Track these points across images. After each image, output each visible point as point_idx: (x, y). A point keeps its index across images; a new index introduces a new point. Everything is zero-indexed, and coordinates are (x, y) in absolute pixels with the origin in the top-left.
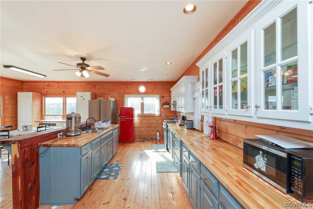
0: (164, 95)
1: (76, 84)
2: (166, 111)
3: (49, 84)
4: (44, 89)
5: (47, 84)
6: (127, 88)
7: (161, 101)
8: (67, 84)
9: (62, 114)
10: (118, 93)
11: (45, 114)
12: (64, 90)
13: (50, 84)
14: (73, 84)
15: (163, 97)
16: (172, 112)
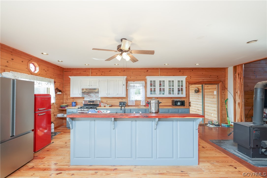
2: (57, 98)
6: (12, 59)
15: (55, 82)
16: (61, 99)
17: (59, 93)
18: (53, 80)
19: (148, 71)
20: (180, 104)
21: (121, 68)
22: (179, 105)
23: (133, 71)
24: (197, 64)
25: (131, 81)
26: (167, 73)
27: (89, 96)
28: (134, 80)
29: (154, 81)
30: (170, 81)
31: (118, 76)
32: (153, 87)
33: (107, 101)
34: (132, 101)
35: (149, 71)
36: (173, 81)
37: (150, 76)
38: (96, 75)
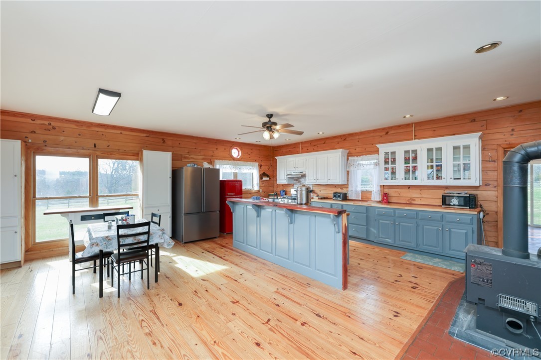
0: (262, 164)
1: (124, 132)
2: (264, 185)
3: (50, 124)
4: (33, 135)
5: (47, 123)
6: (217, 149)
7: (260, 171)
8: (102, 130)
9: (88, 195)
10: (203, 157)
11: (34, 197)
12: (94, 141)
13: (53, 124)
14: (119, 132)
15: (260, 166)
16: (270, 186)
17: (264, 179)
18: (257, 164)
19: (388, 132)
20: (459, 202)
21: (340, 136)
22: (454, 205)
23: (360, 137)
24: (499, 99)
25: (354, 156)
26: (434, 130)
27: (299, 182)
28: (359, 154)
29: (393, 153)
30: (430, 150)
31: (336, 149)
32: (390, 166)
33: (320, 191)
34: (356, 192)
35: (391, 132)
36: (439, 149)
37: (392, 142)
38: (308, 151)
